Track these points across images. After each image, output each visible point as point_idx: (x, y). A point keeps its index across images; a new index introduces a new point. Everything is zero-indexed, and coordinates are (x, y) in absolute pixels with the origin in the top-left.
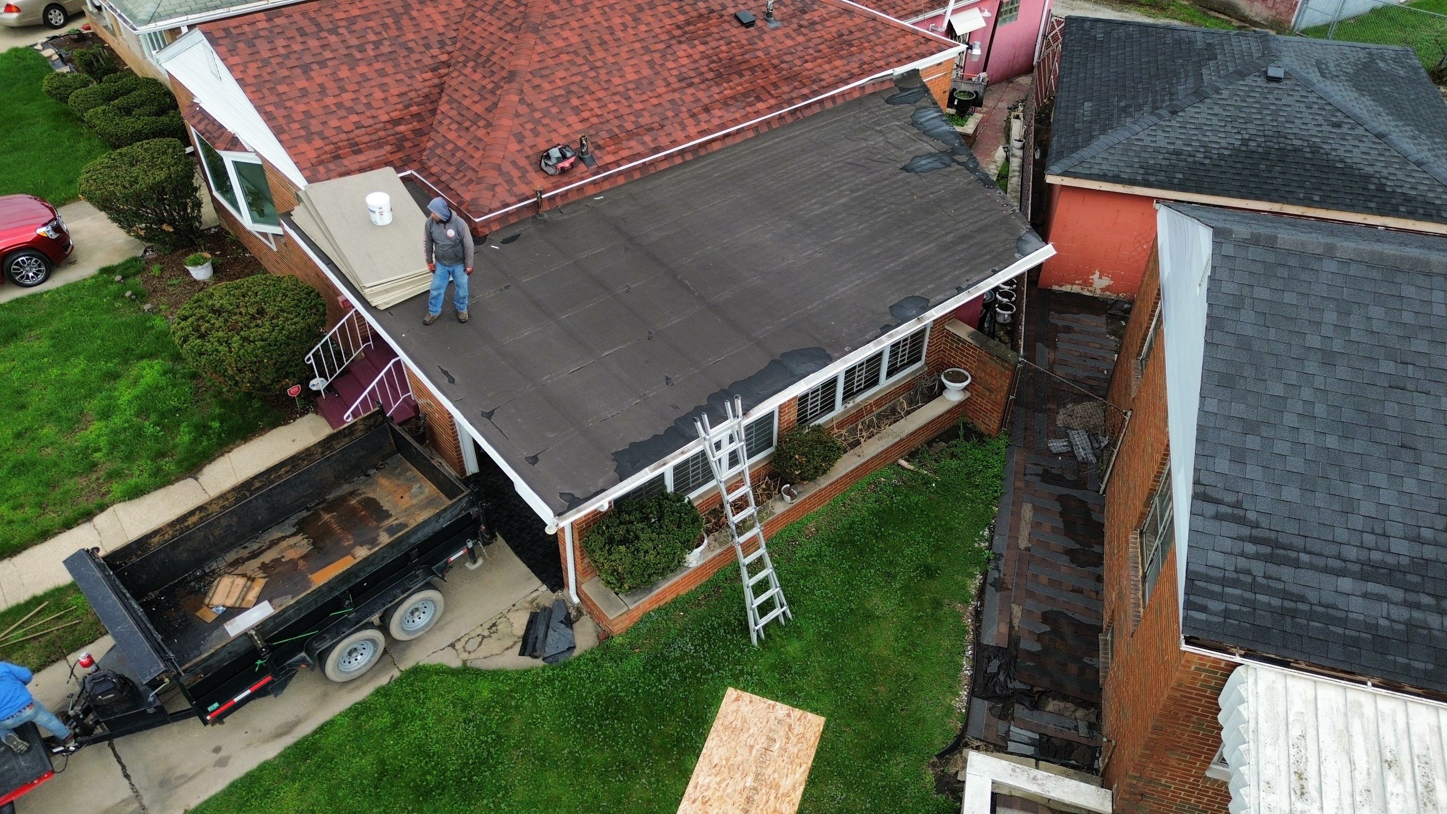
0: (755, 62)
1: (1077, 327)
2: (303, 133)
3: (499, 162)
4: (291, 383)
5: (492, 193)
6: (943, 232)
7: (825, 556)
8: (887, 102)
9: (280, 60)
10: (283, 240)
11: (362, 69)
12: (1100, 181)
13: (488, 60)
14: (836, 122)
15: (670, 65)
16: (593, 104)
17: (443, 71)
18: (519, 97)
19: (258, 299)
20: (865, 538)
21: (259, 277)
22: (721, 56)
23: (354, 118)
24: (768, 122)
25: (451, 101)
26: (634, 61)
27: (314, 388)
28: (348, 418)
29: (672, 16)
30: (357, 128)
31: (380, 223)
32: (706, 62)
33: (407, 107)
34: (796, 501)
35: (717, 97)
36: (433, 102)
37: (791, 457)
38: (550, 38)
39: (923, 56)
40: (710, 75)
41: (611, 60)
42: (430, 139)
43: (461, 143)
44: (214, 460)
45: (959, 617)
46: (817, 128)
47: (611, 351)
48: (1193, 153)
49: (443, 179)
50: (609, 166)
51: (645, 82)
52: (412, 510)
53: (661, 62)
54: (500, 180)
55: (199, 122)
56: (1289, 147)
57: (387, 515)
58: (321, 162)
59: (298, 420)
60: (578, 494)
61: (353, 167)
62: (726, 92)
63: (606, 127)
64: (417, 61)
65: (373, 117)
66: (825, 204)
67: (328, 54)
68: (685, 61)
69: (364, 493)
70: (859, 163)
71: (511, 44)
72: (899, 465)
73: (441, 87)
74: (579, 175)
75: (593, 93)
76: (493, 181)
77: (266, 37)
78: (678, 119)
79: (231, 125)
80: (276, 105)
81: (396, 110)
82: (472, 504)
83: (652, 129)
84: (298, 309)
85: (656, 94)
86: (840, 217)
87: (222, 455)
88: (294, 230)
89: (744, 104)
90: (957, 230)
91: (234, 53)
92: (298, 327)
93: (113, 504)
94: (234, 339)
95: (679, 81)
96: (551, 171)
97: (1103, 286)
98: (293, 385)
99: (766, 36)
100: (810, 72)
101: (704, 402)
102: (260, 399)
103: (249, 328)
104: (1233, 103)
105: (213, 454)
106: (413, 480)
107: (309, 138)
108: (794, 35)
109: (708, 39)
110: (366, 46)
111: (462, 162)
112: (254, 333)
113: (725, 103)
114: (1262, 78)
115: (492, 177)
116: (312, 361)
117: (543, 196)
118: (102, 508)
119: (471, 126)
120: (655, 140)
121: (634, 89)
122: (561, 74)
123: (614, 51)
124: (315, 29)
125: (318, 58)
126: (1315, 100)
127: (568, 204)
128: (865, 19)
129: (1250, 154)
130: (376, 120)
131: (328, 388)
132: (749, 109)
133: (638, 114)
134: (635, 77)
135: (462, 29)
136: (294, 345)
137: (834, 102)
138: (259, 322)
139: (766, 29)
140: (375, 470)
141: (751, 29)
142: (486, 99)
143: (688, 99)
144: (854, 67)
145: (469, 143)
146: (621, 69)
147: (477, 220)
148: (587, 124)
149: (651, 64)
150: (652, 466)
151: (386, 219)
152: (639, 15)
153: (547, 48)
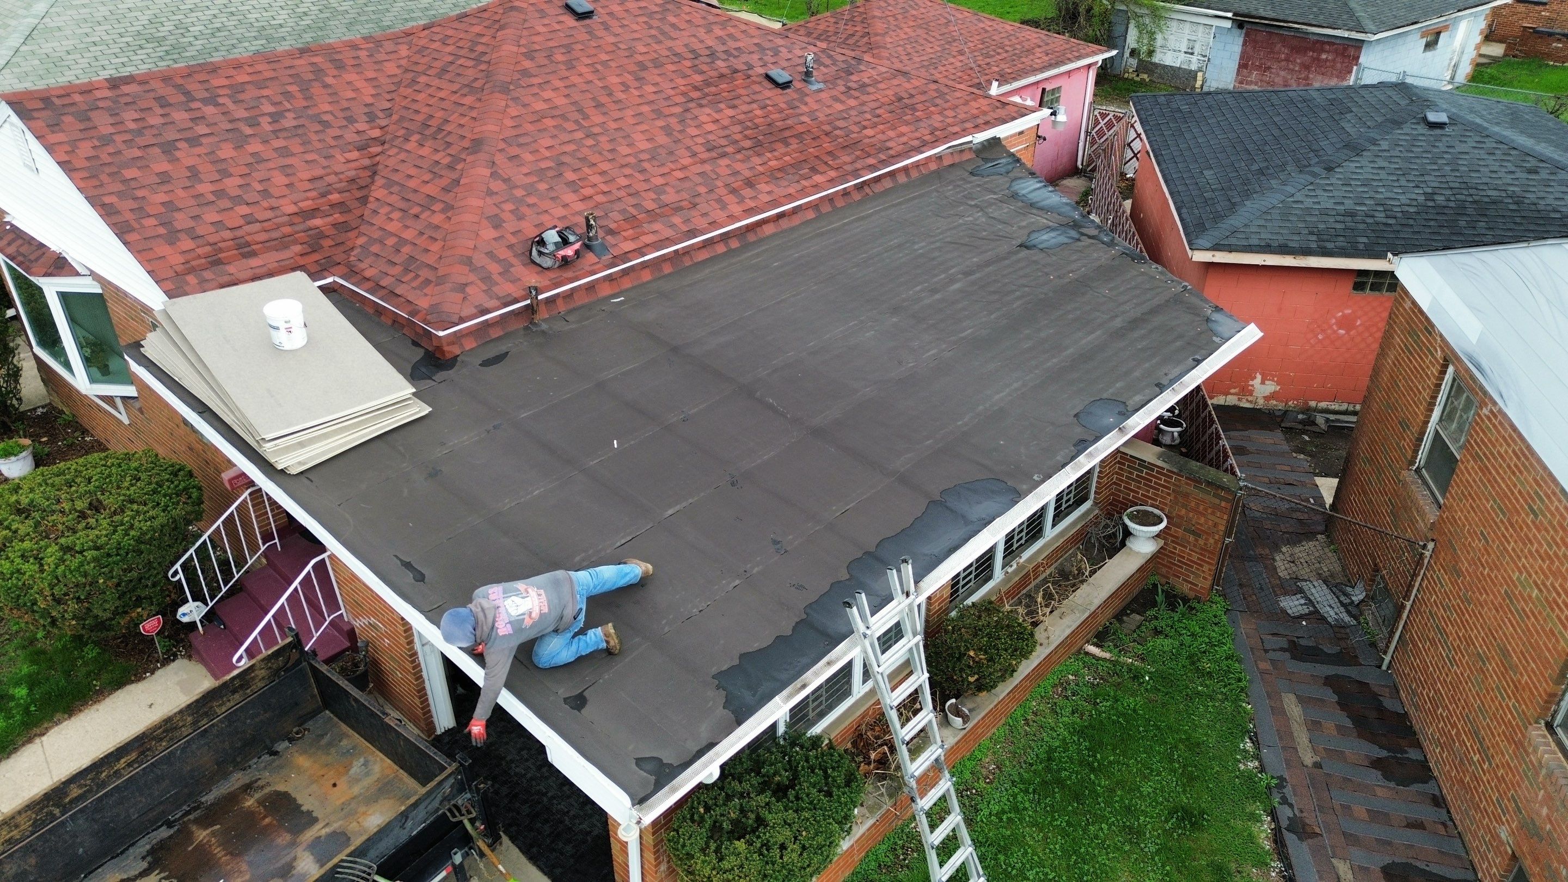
0: (801, 129)
1: (1251, 448)
2: (162, 231)
3: (469, 253)
4: (145, 614)
5: (462, 296)
6: (1106, 317)
7: (1025, 809)
8: (971, 173)
9: (127, 137)
10: (137, 405)
11: (255, 147)
12: (1265, 252)
13: (440, 130)
14: (914, 198)
15: (692, 131)
16: (596, 179)
17: (375, 149)
18: (490, 171)
19: (91, 487)
20: (1077, 773)
21: (95, 457)
22: (755, 121)
23: (244, 210)
24: (830, 199)
25: (390, 184)
26: (644, 127)
27: (185, 620)
28: (240, 660)
29: (685, 76)
30: (249, 223)
31: (287, 346)
32: (738, 128)
33: (323, 195)
34: (970, 725)
35: (761, 169)
36: (362, 188)
37: (962, 655)
38: (526, 99)
39: (1004, 121)
40: (748, 143)
41: (612, 125)
42: (361, 234)
43: (408, 235)
44: (16, 750)
46: (894, 206)
47: (678, 508)
48: (1372, 213)
49: (383, 283)
50: (629, 255)
51: (663, 152)
52: (353, 805)
53: (679, 128)
54: (472, 277)
55: (9, 244)
56: (1487, 200)
57: (311, 820)
58: (191, 270)
59: (159, 673)
60: (669, 757)
61: (242, 276)
62: (771, 163)
63: (619, 206)
64: (335, 138)
65: (272, 209)
66: (934, 291)
67: (202, 129)
68: (711, 127)
69: (268, 784)
70: (962, 241)
71: (471, 108)
72: (1087, 654)
73: (373, 171)
74: (588, 268)
75: (594, 165)
76: (463, 280)
77: (108, 109)
78: (714, 196)
79: (54, 241)
80: (120, 195)
81: (307, 199)
82: (460, 788)
83: (681, 209)
84: (156, 497)
85: (679, 166)
86: (960, 306)
87: (30, 740)
88: (146, 367)
89: (797, 177)
90: (1123, 313)
91: (57, 128)
92: (156, 523)
94: (49, 550)
95: (708, 150)
96: (547, 262)
97: (1267, 394)
98: (149, 617)
99: (808, 100)
100: (872, 140)
101: (844, 575)
102: (96, 643)
103: (75, 532)
104: (1399, 154)
105: (13, 742)
106: (352, 753)
107: (172, 237)
108: (843, 98)
109: (736, 102)
110: (260, 119)
111: (412, 259)
112: (82, 538)
113: (774, 175)
114: (1422, 125)
115: (460, 274)
116: (181, 575)
117: (540, 297)
119: (422, 212)
120: (687, 221)
121: (648, 160)
122: (546, 142)
123: (617, 115)
124: (183, 99)
125: (188, 134)
126: (1495, 145)
127: (574, 309)
128: (926, 82)
129: (1440, 210)
130: (278, 213)
131: (209, 617)
132: (804, 183)
133: (659, 190)
134: (648, 145)
135: (397, 99)
136: (150, 552)
137: (908, 175)
138: (92, 521)
139: (806, 90)
140: (286, 743)
141: (788, 91)
142: (441, 176)
143: (724, 171)
144: (924, 132)
145: (422, 233)
146: (629, 136)
147: (441, 334)
148: (591, 204)
149: (667, 130)
150: (785, 693)
151: (295, 340)
152: (643, 74)
153: (523, 111)
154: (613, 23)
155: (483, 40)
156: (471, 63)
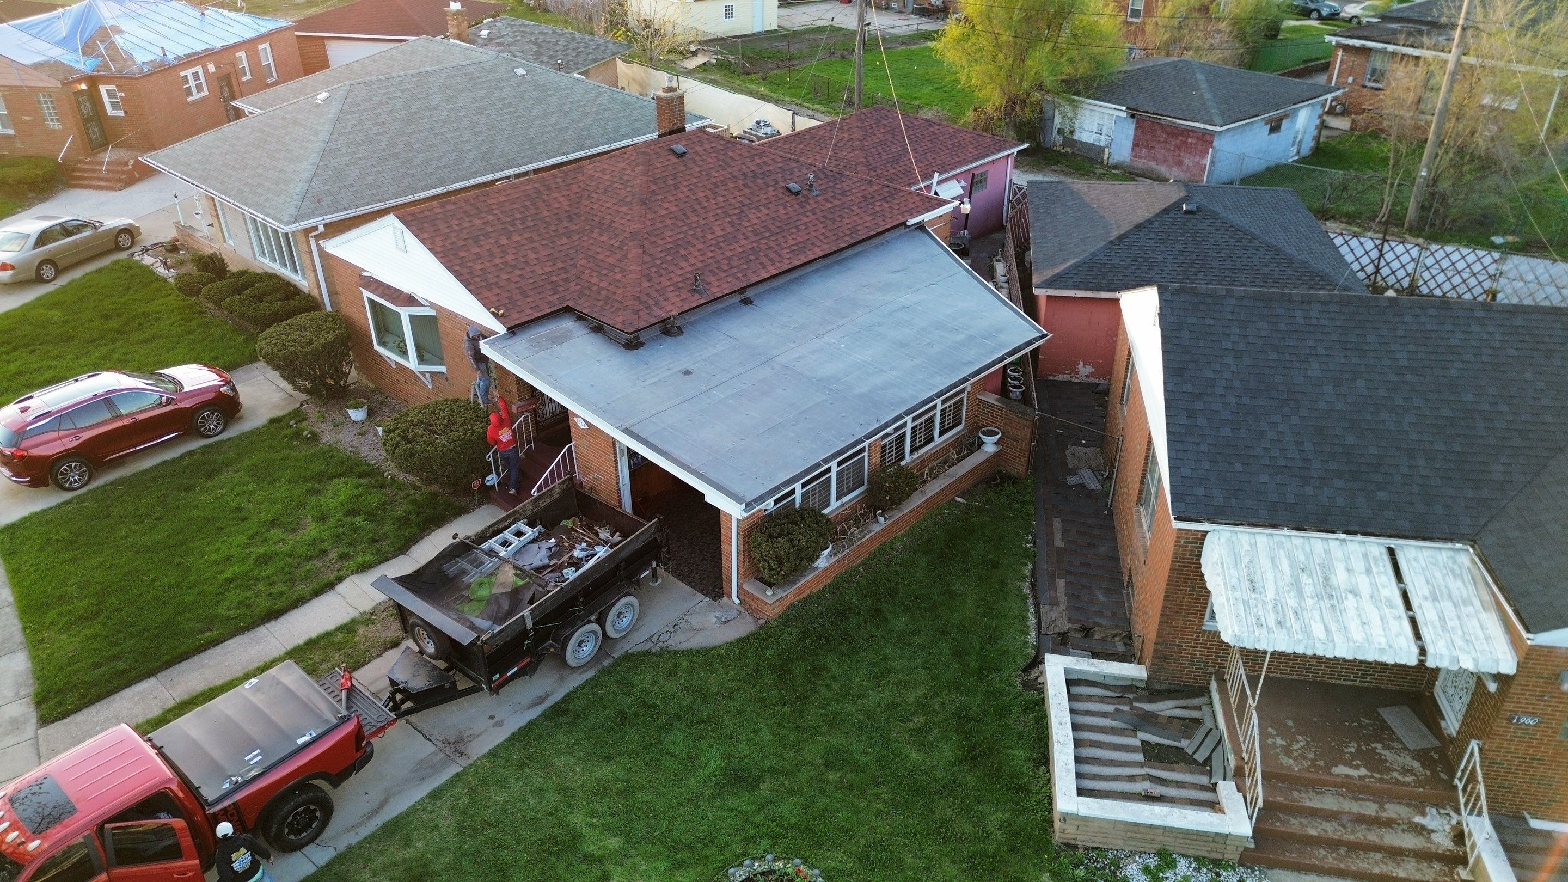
2: (484, 284)
3: (638, 294)
4: (475, 477)
5: (637, 316)
9: (456, 234)
10: (444, 376)
11: (516, 238)
13: (610, 226)
15: (747, 224)
16: (697, 254)
17: (575, 237)
18: (642, 250)
22: (780, 216)
23: (518, 273)
25: (587, 257)
26: (719, 222)
27: (488, 484)
28: (535, 492)
29: (740, 190)
32: (771, 221)
33: (554, 264)
34: (888, 522)
35: (784, 245)
38: (657, 209)
39: (924, 212)
41: (702, 222)
42: (577, 284)
43: (603, 285)
44: (417, 542)
45: (1020, 590)
50: (716, 294)
51: (730, 236)
53: (738, 222)
54: (641, 307)
55: (376, 289)
59: (476, 510)
62: (790, 241)
63: (709, 269)
64: (554, 231)
67: (489, 229)
68: (756, 221)
71: (627, 214)
72: (956, 500)
73: (577, 248)
74: (696, 301)
75: (695, 245)
76: (636, 308)
77: (443, 219)
78: (759, 261)
79: (408, 288)
81: (547, 266)
83: (742, 269)
85: (740, 245)
87: (423, 538)
89: (804, 249)
91: (422, 231)
93: (348, 576)
95: (754, 235)
97: (1086, 373)
98: (476, 479)
99: (811, 202)
100: (848, 226)
104: (1163, 230)
105: (416, 538)
108: (831, 200)
109: (769, 205)
110: (516, 222)
111: (608, 298)
113: (792, 249)
114: (1181, 212)
115: (634, 305)
118: (340, 580)
119: (609, 272)
120: (745, 276)
121: (723, 242)
122: (669, 233)
123: (704, 216)
124: (475, 212)
125: (483, 232)
128: (882, 186)
130: (534, 274)
133: (730, 259)
134: (722, 233)
139: (809, 196)
141: (799, 197)
142: (616, 253)
143: (764, 247)
144: (879, 220)
145: (610, 284)
146: (711, 228)
148: (695, 267)
149: (732, 224)
152: (717, 190)
153: (654, 215)
154: (698, 159)
155: (627, 172)
156: (621, 187)
